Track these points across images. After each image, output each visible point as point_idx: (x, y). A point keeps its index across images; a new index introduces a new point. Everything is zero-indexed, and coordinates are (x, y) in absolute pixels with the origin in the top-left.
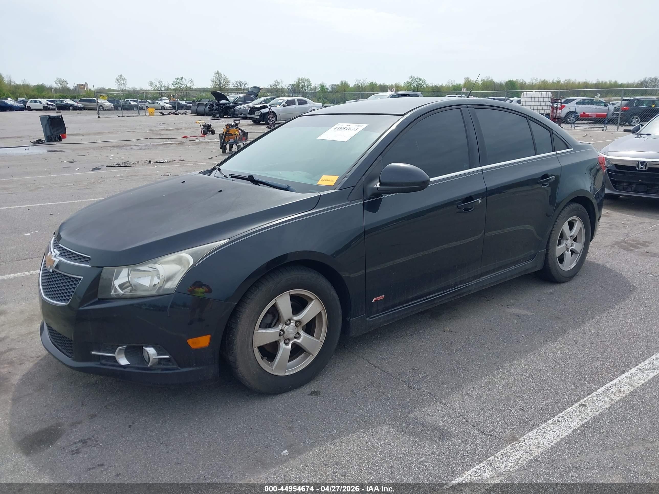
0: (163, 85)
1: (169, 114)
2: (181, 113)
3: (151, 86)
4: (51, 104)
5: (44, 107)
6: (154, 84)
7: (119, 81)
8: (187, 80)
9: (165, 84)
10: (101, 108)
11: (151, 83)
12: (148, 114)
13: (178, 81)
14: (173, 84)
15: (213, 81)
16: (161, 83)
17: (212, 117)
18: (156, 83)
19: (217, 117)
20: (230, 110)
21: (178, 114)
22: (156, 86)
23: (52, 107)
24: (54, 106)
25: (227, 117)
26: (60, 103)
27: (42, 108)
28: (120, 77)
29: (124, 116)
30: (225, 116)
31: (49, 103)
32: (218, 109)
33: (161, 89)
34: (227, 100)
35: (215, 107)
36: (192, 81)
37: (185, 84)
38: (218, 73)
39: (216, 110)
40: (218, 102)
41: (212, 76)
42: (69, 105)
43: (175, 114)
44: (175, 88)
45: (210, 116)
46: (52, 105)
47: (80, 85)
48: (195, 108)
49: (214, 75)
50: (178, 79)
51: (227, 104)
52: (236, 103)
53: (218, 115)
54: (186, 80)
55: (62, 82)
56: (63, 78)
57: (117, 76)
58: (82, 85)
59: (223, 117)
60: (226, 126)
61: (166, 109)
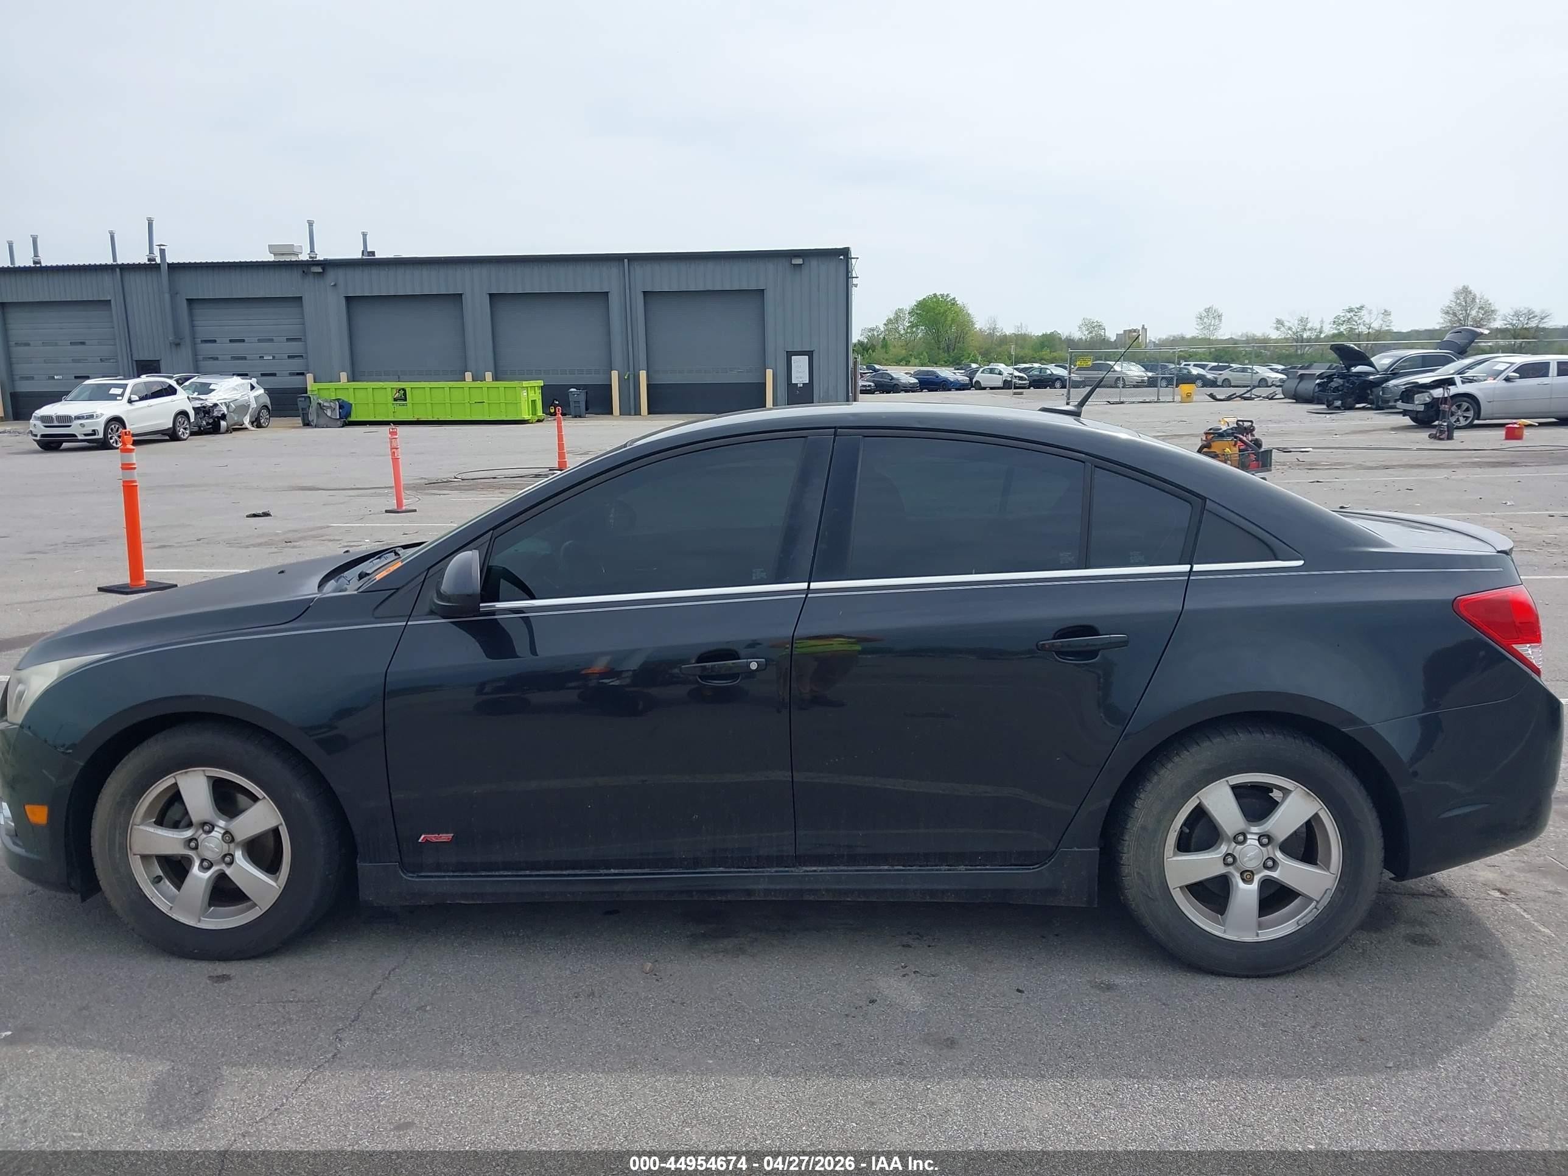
0: (1309, 326)
1: (1229, 398)
2: (1260, 396)
3: (1277, 329)
4: (1018, 376)
5: (1005, 382)
6: (1286, 324)
7: (1206, 320)
8: (1375, 312)
9: (1314, 323)
10: (1119, 382)
11: (1280, 323)
12: (1178, 398)
13: (1349, 315)
14: (1334, 322)
15: (1447, 313)
16: (1303, 321)
17: (1324, 407)
18: (1292, 322)
19: (1338, 408)
20: (1374, 389)
21: (1252, 399)
22: (1290, 328)
23: (1020, 382)
24: (1026, 380)
25: (1363, 408)
26: (1038, 373)
27: (1000, 384)
28: (1208, 310)
29: (1122, 403)
30: (1358, 406)
31: (1017, 373)
32: (1340, 388)
33: (1302, 337)
34: (1371, 365)
35: (1337, 382)
36: (1386, 313)
37: (1367, 321)
38: (1466, 291)
39: (1336, 389)
40: (1348, 369)
41: (1447, 299)
42: (1055, 378)
43: (1246, 399)
44: (1336, 332)
45: (1320, 403)
46: (1021, 378)
47: (1130, 331)
48: (1292, 384)
49: (1453, 298)
50: (1350, 310)
51: (1368, 374)
52: (1393, 373)
53: (1340, 402)
54: (1370, 312)
55: (1093, 326)
56: (1096, 318)
57: (1202, 310)
58: (1135, 331)
59: (1351, 408)
60: (1206, 433)
61: (1270, 384)
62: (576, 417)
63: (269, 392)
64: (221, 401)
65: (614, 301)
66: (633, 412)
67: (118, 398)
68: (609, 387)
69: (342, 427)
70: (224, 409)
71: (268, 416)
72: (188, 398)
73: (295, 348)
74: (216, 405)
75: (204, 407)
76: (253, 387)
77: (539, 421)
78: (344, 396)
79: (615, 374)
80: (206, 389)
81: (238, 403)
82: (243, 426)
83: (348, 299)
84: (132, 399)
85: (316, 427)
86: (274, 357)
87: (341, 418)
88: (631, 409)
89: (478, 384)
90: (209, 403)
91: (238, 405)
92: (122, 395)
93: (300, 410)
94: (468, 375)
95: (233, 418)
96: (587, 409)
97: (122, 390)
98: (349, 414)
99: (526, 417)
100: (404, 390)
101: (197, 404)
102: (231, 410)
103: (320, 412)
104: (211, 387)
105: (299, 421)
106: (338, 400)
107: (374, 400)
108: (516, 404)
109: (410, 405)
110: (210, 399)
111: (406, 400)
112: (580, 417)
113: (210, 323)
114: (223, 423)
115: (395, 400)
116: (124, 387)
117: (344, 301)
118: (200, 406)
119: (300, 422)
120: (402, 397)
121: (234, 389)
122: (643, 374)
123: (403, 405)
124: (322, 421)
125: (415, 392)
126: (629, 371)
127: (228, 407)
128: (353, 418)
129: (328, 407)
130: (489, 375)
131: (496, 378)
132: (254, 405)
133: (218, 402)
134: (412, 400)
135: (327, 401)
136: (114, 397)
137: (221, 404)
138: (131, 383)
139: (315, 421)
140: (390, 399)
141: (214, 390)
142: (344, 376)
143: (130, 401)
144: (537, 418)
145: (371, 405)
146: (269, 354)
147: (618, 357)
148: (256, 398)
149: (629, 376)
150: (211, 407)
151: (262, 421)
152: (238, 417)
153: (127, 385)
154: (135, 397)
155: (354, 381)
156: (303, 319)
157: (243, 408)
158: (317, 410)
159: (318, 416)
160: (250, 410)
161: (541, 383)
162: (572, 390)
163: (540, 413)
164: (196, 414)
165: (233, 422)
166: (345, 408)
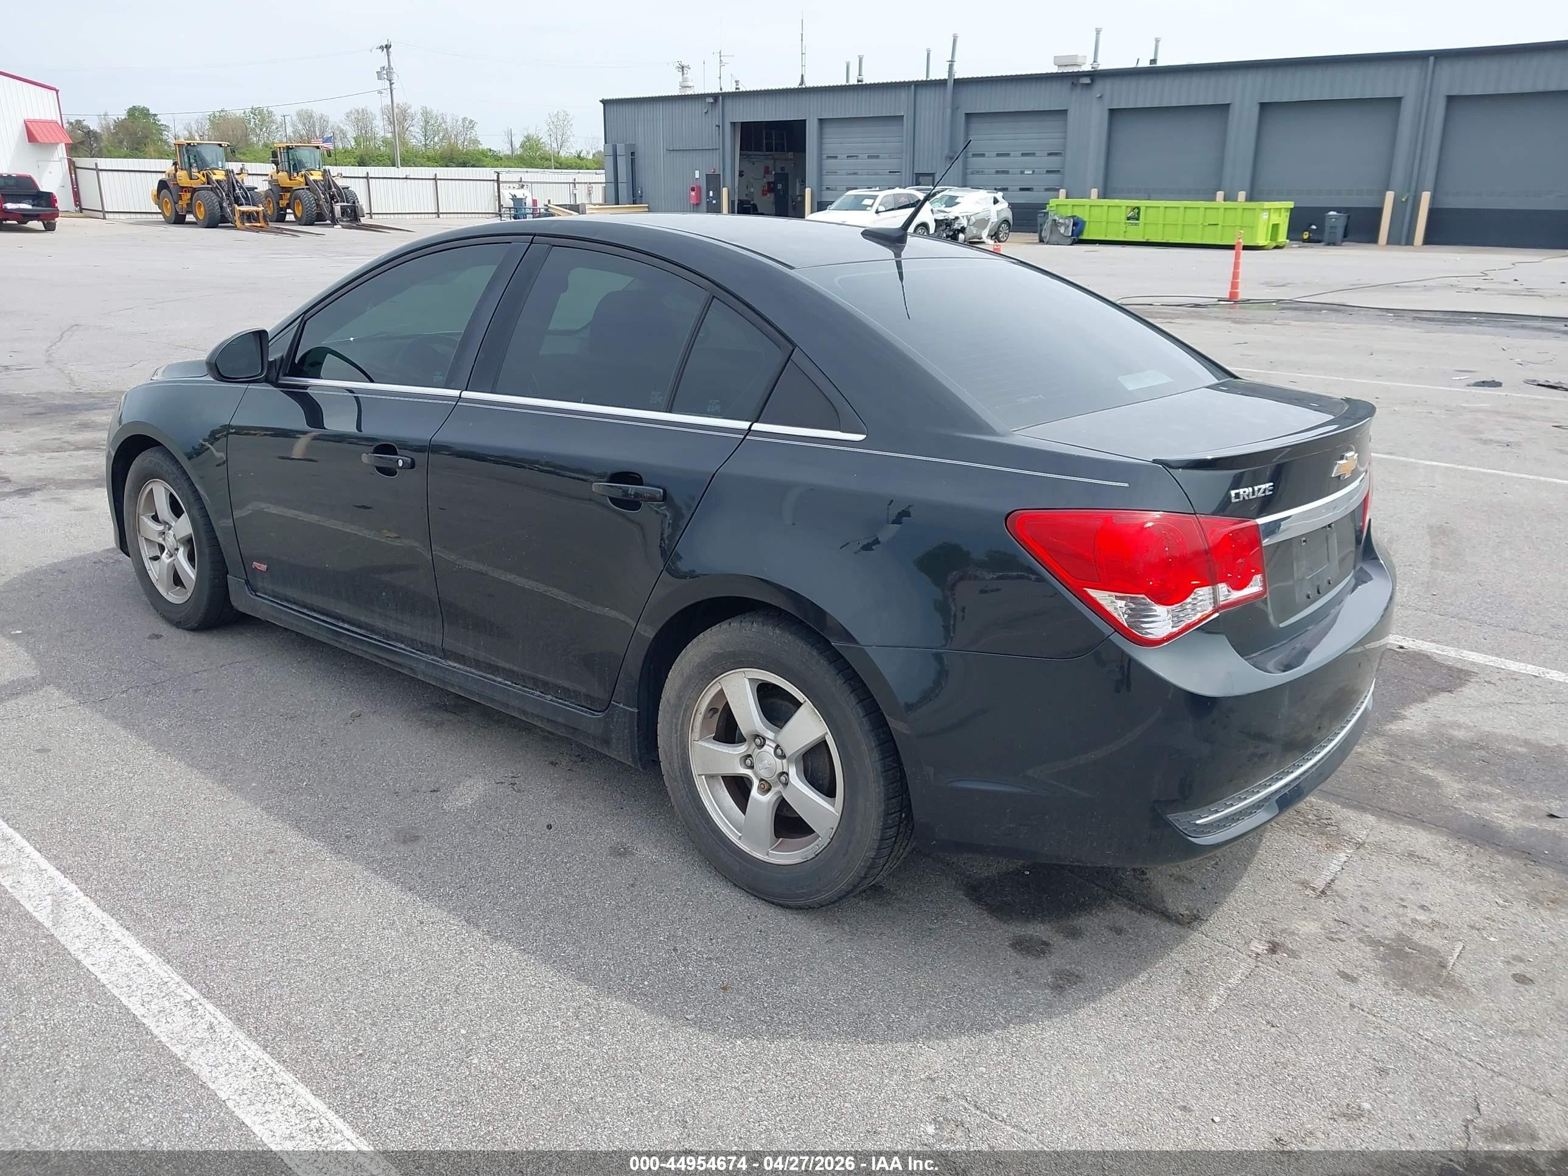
62: (1329, 244)
63: (1012, 206)
64: (963, 215)
65: (1408, 110)
66: (1404, 241)
67: (868, 208)
68: (1379, 211)
69: (1071, 245)
70: (964, 223)
71: (1007, 231)
72: (932, 210)
73: (1054, 162)
74: (957, 218)
75: (947, 220)
76: (996, 201)
77: (1277, 247)
78: (1081, 214)
79: (1390, 196)
80: (952, 202)
81: (979, 217)
82: (982, 240)
83: (1112, 111)
84: (879, 210)
85: (1048, 243)
86: (1033, 172)
87: (1072, 235)
88: (1402, 237)
89: (1229, 204)
90: (951, 216)
91: (977, 218)
92: (871, 206)
93: (1039, 225)
94: (1220, 194)
95: (972, 231)
96: (1345, 236)
97: (873, 201)
98: (1081, 232)
99: (1261, 243)
100: (1138, 208)
101: (940, 217)
102: (971, 223)
103: (1054, 228)
104: (957, 201)
105: (1035, 237)
106: (1073, 217)
107: (1107, 219)
108: (1252, 228)
109: (1142, 225)
110: (953, 212)
111: (1138, 219)
112: (1334, 244)
113: (985, 138)
114: (961, 236)
115: (1129, 219)
116: (874, 198)
117: (1106, 114)
118: (943, 218)
119: (1038, 238)
120: (1135, 216)
121: (977, 203)
122: (1426, 197)
123: (1136, 224)
124: (1055, 238)
125: (1150, 211)
126: (1409, 191)
127: (969, 220)
128: (1085, 237)
129: (1062, 224)
130: (1242, 195)
131: (1250, 198)
132: (994, 219)
133: (959, 215)
134: (1145, 220)
135: (1062, 218)
136: (864, 208)
137: (963, 217)
138: (882, 194)
139: (1048, 237)
140: (1124, 217)
141: (958, 203)
142: (1094, 192)
143: (877, 212)
144: (1274, 244)
145: (1104, 224)
146: (1028, 169)
147: (1399, 174)
148: (998, 212)
149: (1407, 200)
150: (954, 220)
151: (1001, 236)
152: (977, 230)
153: (877, 196)
154: (882, 208)
155: (1104, 198)
156: (1066, 132)
157: (982, 223)
158: (1052, 225)
159: (1051, 232)
160: (990, 224)
161: (1291, 205)
162: (1332, 213)
163: (1282, 238)
164: (936, 227)
165: (970, 236)
166: (1078, 225)
